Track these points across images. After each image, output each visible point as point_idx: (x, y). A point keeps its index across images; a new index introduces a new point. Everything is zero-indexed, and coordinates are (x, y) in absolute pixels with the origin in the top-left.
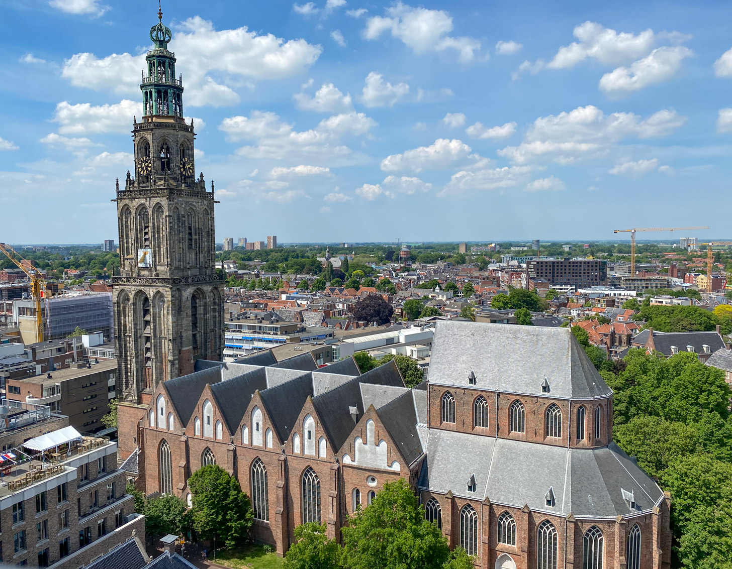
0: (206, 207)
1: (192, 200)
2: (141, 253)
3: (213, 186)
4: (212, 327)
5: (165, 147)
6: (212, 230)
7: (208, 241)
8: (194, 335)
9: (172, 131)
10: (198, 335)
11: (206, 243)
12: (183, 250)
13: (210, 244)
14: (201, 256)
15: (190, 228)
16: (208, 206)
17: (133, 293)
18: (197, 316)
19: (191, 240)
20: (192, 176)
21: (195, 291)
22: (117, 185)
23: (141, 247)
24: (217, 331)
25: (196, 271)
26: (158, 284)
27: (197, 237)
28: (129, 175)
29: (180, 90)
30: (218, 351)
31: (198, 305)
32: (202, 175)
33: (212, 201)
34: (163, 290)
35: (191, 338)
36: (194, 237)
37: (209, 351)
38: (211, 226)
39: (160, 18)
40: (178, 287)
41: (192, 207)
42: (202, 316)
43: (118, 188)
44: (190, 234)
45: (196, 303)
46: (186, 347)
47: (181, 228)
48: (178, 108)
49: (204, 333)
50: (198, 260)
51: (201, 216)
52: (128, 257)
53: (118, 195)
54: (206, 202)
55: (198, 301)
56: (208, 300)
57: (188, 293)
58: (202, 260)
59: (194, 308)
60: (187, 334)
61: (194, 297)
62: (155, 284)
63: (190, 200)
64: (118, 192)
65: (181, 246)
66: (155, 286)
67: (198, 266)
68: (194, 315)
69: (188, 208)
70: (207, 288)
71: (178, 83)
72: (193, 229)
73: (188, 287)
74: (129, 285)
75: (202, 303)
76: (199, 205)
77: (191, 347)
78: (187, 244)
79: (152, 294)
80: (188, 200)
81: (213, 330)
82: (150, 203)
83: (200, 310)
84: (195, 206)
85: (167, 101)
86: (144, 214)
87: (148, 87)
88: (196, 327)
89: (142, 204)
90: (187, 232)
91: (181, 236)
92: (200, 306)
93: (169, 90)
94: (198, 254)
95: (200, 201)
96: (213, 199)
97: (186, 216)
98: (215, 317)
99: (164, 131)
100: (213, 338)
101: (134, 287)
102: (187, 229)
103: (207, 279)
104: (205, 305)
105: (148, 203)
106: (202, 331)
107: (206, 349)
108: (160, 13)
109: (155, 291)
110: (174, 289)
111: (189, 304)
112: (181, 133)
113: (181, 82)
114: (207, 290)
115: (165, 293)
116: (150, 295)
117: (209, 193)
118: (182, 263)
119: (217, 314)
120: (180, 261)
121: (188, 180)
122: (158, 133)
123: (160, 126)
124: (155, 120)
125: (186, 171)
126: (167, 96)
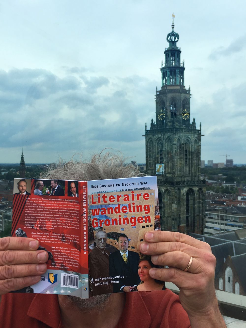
0: (196, 139)
1: (188, 134)
2: (158, 166)
3: (200, 126)
4: (198, 213)
5: (173, 103)
6: (199, 153)
7: (197, 160)
8: (187, 218)
9: (178, 94)
10: (189, 218)
11: (195, 161)
12: (182, 165)
13: (198, 161)
14: (193, 168)
15: (186, 151)
16: (197, 138)
18: (189, 205)
19: (186, 158)
20: (189, 120)
21: (188, 190)
22: (146, 127)
23: (158, 163)
24: (201, 216)
25: (189, 178)
26: (168, 185)
27: (190, 157)
28: (152, 120)
29: (183, 69)
30: (201, 229)
31: (189, 199)
32: (194, 120)
33: (200, 135)
34: (170, 188)
35: (185, 219)
36: (188, 157)
37: (196, 228)
38: (199, 150)
39: (173, 28)
40: (179, 187)
41: (188, 139)
42: (192, 206)
43: (146, 129)
44: (186, 155)
45: (188, 198)
46: (182, 224)
47: (181, 152)
48: (181, 80)
49: (193, 217)
50: (190, 171)
51: (193, 144)
52: (151, 168)
53: (146, 133)
54: (196, 136)
55: (190, 196)
56: (196, 196)
57: (184, 191)
58: (193, 171)
59: (188, 200)
60: (183, 216)
61: (188, 194)
62: (165, 185)
63: (187, 134)
64: (146, 130)
65: (181, 163)
66: (165, 186)
67: (190, 175)
68: (187, 205)
69: (186, 139)
70: (196, 189)
71: (182, 65)
72: (188, 152)
73: (185, 188)
75: (192, 198)
76: (192, 137)
77: (185, 224)
78: (184, 161)
79: (163, 191)
80: (186, 134)
81: (199, 215)
82: (164, 137)
83: (191, 202)
84: (189, 138)
85: (176, 76)
86: (160, 143)
87: (165, 69)
88: (189, 212)
89: (159, 138)
90: (185, 154)
91: (181, 156)
92: (191, 200)
93: (177, 70)
94: (190, 168)
95: (193, 135)
96: (200, 133)
97: (184, 145)
98: (200, 207)
99: (174, 94)
100: (198, 220)
102: (185, 152)
103: (196, 183)
104: (194, 199)
105: (163, 137)
106: (192, 215)
107: (194, 227)
108: (173, 25)
109: (165, 189)
110: (177, 188)
111: (185, 197)
112: (183, 94)
113: (184, 64)
114: (195, 190)
115: (171, 190)
116: (162, 191)
117: (198, 130)
118: (181, 173)
119: (201, 205)
120: (180, 171)
121: (187, 123)
122: (170, 95)
123: (171, 91)
124: (168, 88)
125: (185, 117)
126: (175, 73)
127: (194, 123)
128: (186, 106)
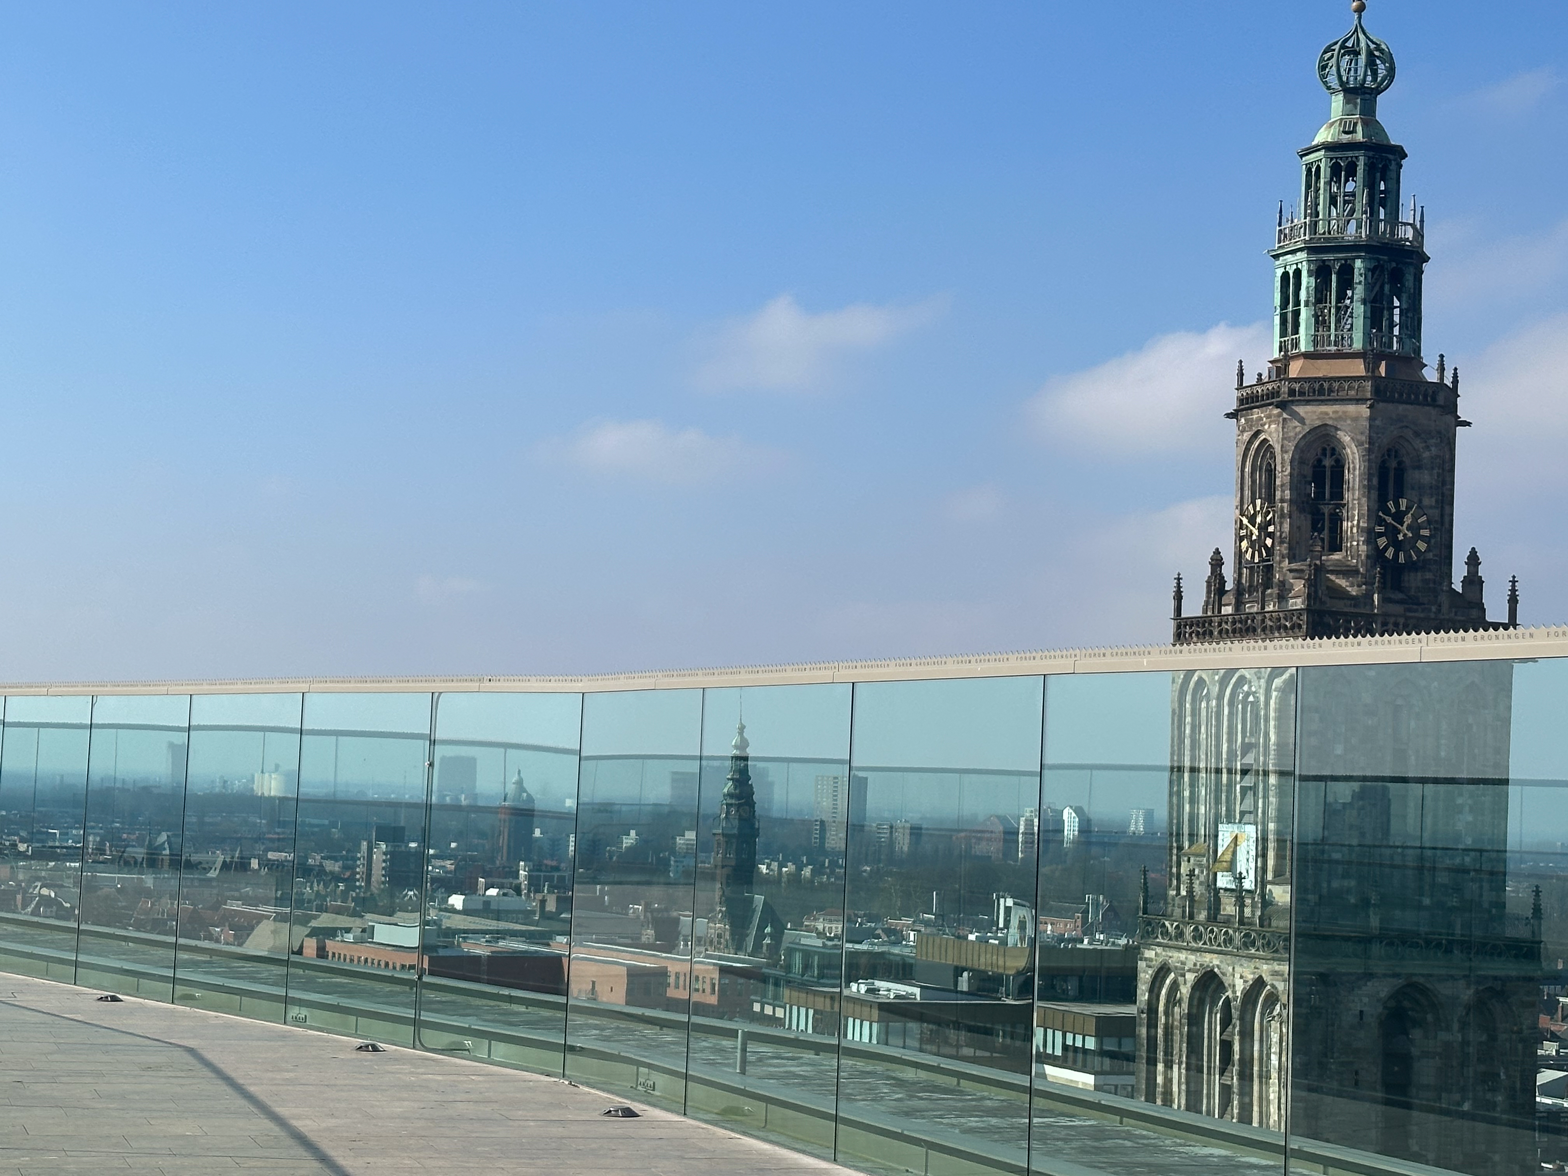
2: (1227, 835)
3: (1513, 600)
9: (1351, 408)
17: (1191, 977)
21: (1401, 994)
22: (1179, 597)
23: (1228, 817)
26: (1263, 954)
28: (1217, 562)
31: (1414, 1051)
32: (1473, 560)
39: (1360, 11)
43: (1178, 609)
53: (1177, 632)
55: (1413, 1033)
57: (1366, 996)
59: (1396, 1058)
62: (1251, 951)
64: (1179, 618)
66: (1252, 957)
71: (1409, 236)
74: (1179, 949)
75: (1433, 1046)
79: (1240, 986)
87: (1289, 257)
92: (1425, 1055)
97: (1386, 712)
99: (1329, 409)
101: (1192, 958)
104: (1446, 1054)
109: (1250, 977)
111: (1370, 1039)
114: (1454, 999)
116: (1234, 992)
118: (1354, 883)
121: (1413, 580)
124: (1294, 371)
125: (1398, 546)
126: (1346, 282)
127: (1474, 581)
128: (1413, 476)
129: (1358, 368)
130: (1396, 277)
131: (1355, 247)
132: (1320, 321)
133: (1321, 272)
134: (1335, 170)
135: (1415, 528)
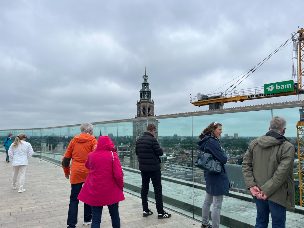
5: (144, 108)
9: (146, 104)
13: (157, 135)
23: (137, 136)
28: (136, 116)
33: (158, 122)
39: (146, 73)
52: (135, 139)
74: (133, 146)
89: (137, 124)
95: (154, 122)
99: (144, 104)
108: (146, 72)
112: (148, 104)
122: (142, 104)
123: (143, 102)
124: (141, 101)
125: (150, 114)
126: (145, 94)
128: (150, 109)
129: (146, 101)
130: (149, 94)
131: (146, 91)
132: (143, 97)
133: (143, 93)
134: (144, 85)
135: (151, 113)
